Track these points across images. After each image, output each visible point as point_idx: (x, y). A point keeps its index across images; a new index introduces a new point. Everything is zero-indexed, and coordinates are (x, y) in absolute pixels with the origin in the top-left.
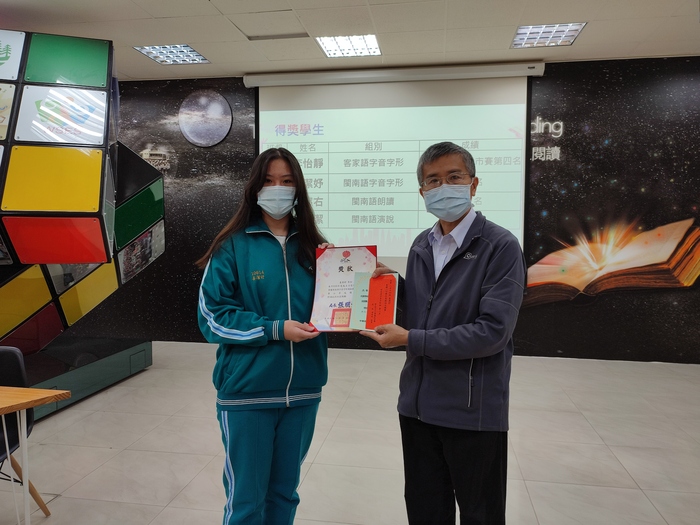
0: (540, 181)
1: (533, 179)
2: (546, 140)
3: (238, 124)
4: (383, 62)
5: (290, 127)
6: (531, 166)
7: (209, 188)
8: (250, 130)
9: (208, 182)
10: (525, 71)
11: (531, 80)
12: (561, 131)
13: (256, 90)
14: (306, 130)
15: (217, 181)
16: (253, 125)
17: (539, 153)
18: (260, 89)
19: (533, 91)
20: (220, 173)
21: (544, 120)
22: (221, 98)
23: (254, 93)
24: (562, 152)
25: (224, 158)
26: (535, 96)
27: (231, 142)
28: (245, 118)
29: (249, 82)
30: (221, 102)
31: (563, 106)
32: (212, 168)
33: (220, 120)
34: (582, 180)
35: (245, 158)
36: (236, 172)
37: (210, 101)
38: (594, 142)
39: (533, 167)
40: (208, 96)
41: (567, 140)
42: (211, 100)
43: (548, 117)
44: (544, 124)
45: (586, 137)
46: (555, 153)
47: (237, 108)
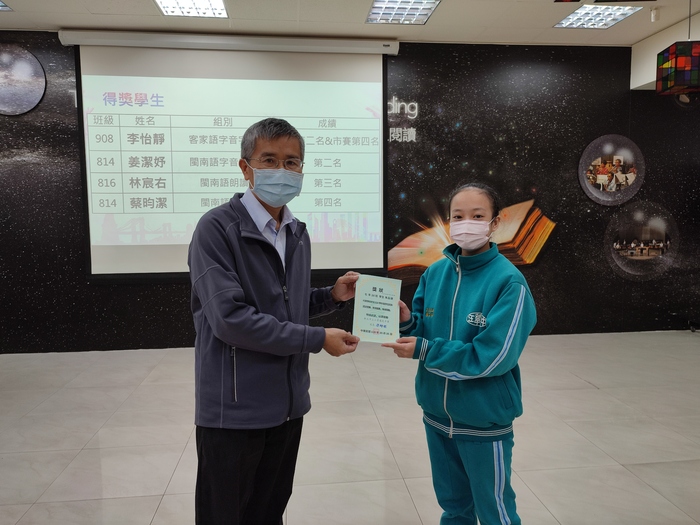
0: (397, 162)
1: (391, 161)
2: (402, 121)
3: (54, 89)
4: (231, 26)
5: (122, 96)
6: (389, 147)
7: (19, 167)
8: (70, 98)
9: (17, 158)
10: (380, 48)
11: (386, 58)
12: (416, 112)
13: (76, 49)
14: (142, 100)
15: (28, 157)
16: (75, 92)
17: (395, 134)
18: (81, 50)
19: (389, 70)
20: (33, 148)
21: (400, 100)
22: (30, 56)
23: (74, 52)
24: (418, 134)
25: (37, 130)
26: (390, 75)
27: (47, 111)
28: (63, 82)
29: (66, 39)
30: (31, 62)
31: (417, 87)
32: (21, 141)
33: (29, 83)
34: (437, 162)
35: (65, 131)
36: (54, 147)
37: (15, 59)
38: (447, 124)
39: (391, 148)
40: (11, 52)
41: (422, 122)
42: (17, 57)
43: (404, 97)
44: (400, 105)
45: (439, 120)
46: (411, 135)
47: (51, 70)
